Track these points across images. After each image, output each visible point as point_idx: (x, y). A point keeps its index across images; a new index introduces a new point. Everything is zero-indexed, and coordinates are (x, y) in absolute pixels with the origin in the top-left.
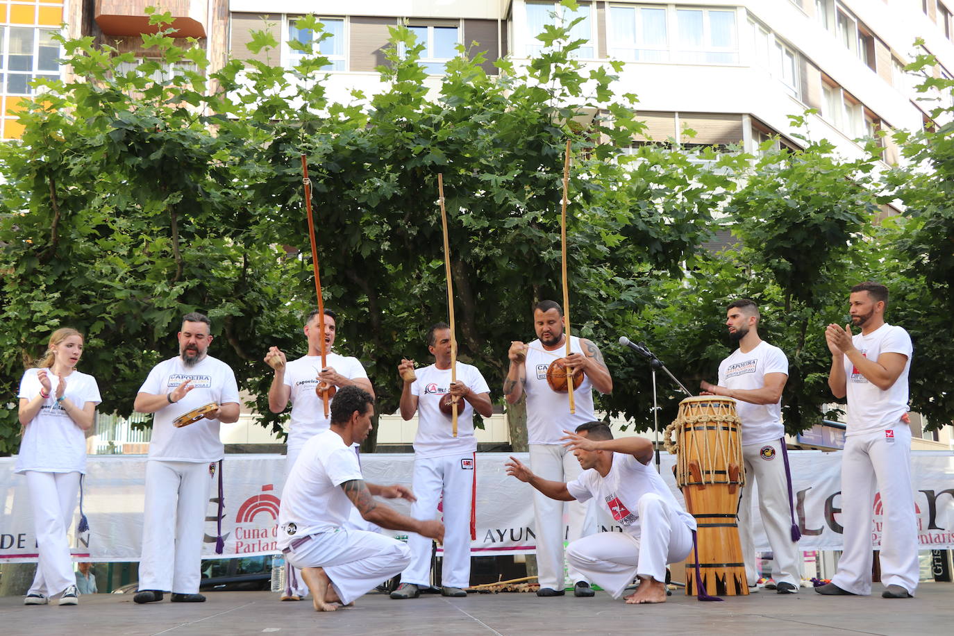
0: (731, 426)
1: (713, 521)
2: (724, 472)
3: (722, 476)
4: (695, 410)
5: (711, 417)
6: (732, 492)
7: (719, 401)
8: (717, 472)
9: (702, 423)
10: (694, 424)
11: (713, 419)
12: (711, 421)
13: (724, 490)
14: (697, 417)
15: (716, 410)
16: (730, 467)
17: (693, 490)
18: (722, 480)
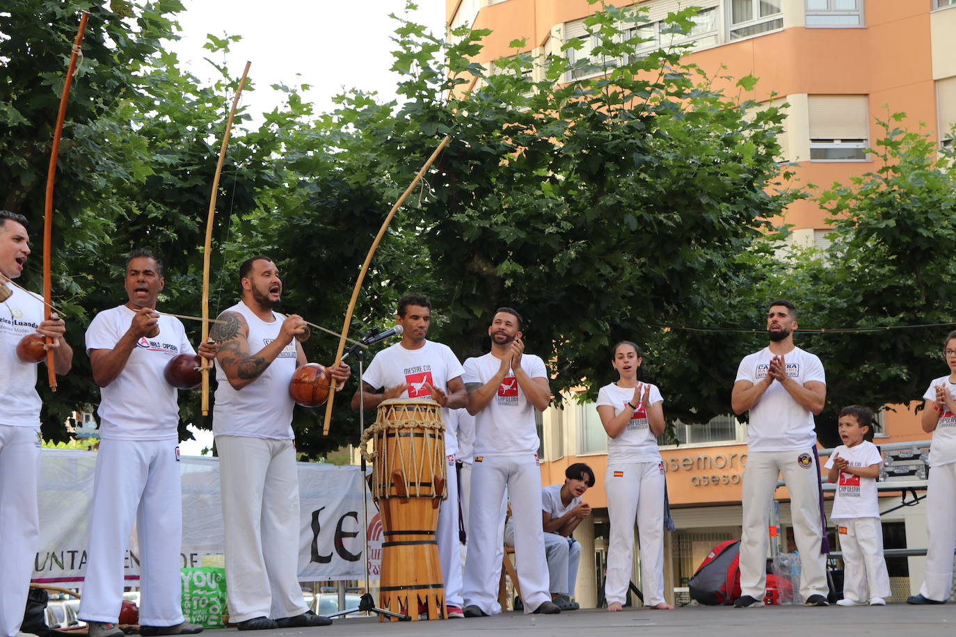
0: (437, 433)
1: (414, 538)
2: (429, 485)
3: (427, 488)
4: (400, 413)
5: (419, 422)
6: (435, 506)
7: (426, 405)
8: (423, 484)
9: (409, 428)
10: (399, 429)
11: (421, 425)
12: (418, 427)
13: (429, 504)
14: (403, 422)
15: (422, 414)
16: (436, 479)
17: (394, 504)
18: (427, 493)
